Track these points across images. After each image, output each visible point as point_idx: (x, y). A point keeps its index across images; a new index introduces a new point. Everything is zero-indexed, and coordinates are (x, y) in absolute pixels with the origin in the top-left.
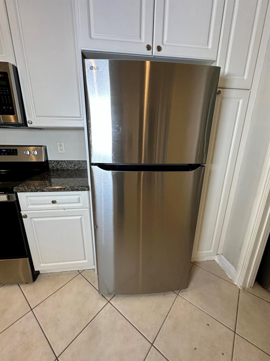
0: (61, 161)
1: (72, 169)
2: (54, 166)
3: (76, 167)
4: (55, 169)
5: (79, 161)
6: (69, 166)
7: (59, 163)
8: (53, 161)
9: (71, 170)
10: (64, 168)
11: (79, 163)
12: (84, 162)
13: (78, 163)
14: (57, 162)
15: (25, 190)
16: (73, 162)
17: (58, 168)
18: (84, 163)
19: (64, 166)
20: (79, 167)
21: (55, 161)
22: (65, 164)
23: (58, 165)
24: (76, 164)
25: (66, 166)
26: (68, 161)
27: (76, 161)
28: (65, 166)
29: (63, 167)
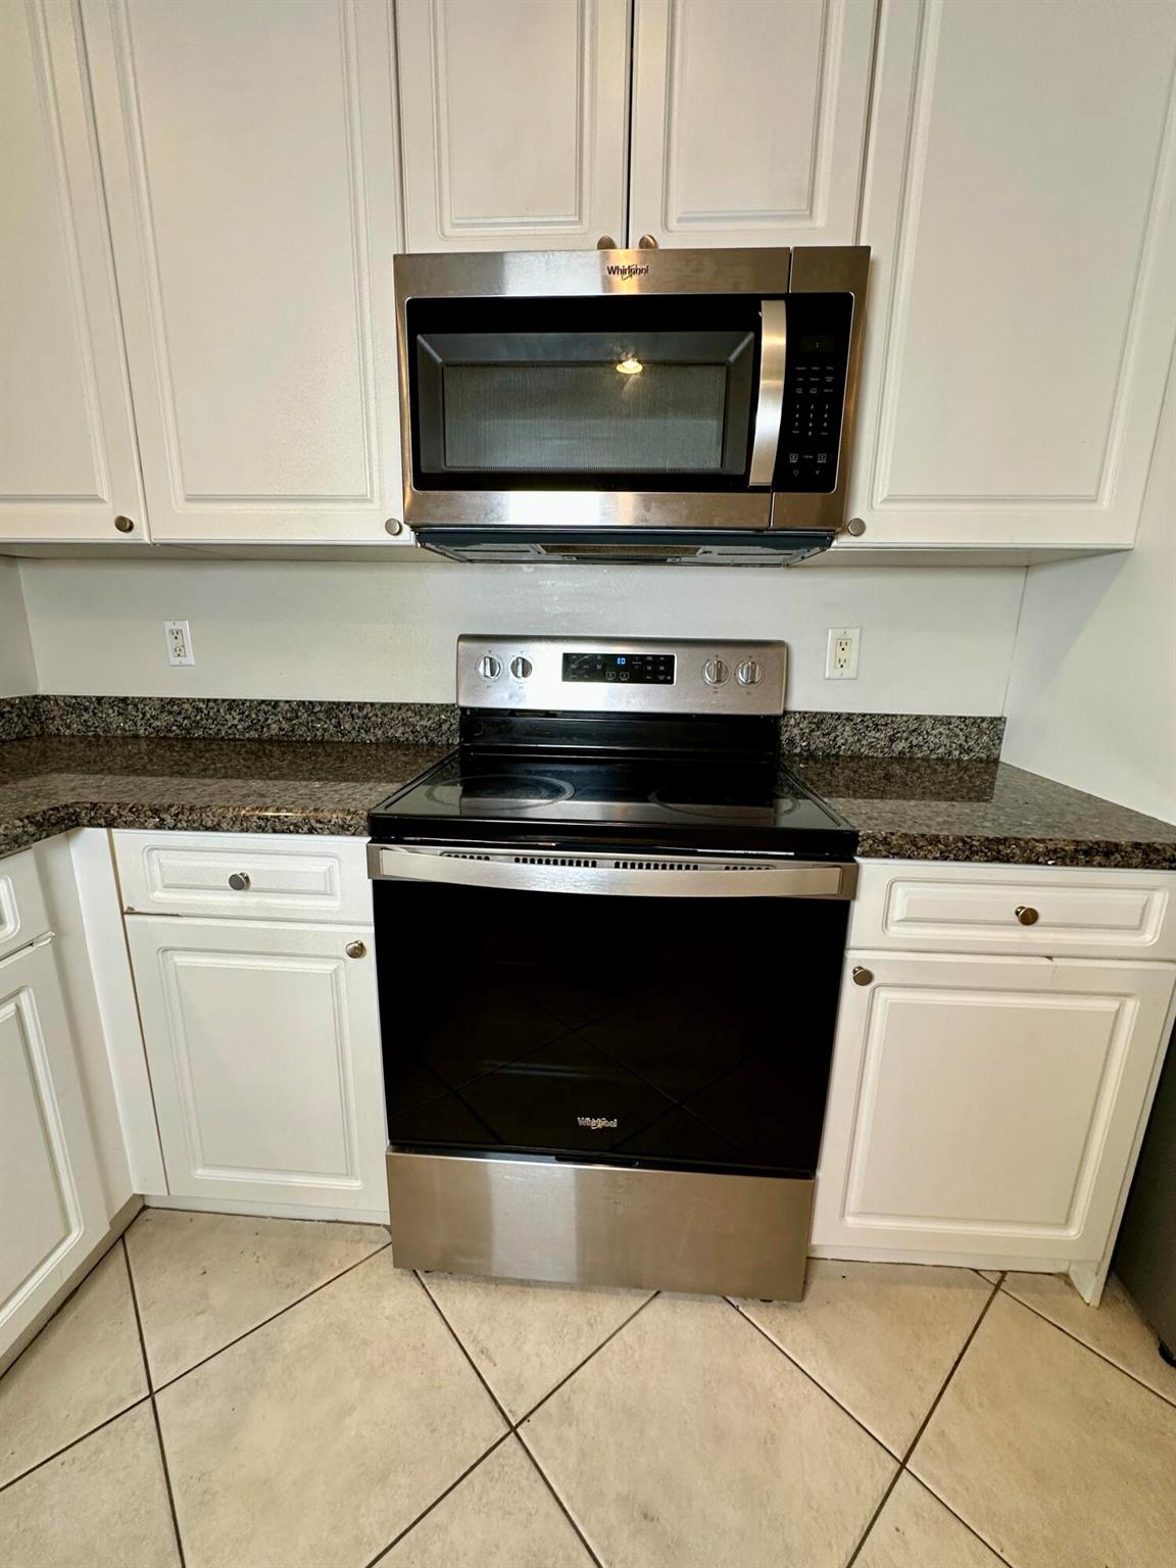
0: (836, 714)
1: (875, 755)
2: (798, 738)
3: (900, 746)
4: (798, 750)
5: (918, 718)
6: (864, 742)
7: (823, 726)
8: (797, 716)
9: (872, 757)
10: (840, 747)
11: (916, 726)
12: (942, 724)
13: (912, 727)
14: (816, 720)
15: (914, 848)
16: (886, 724)
17: (814, 746)
18: (941, 730)
19: (840, 741)
20: (911, 747)
21: (807, 715)
22: (847, 728)
23: (819, 733)
24: (898, 732)
25: (850, 740)
26: (864, 715)
27: (905, 719)
28: (846, 740)
29: (839, 744)
